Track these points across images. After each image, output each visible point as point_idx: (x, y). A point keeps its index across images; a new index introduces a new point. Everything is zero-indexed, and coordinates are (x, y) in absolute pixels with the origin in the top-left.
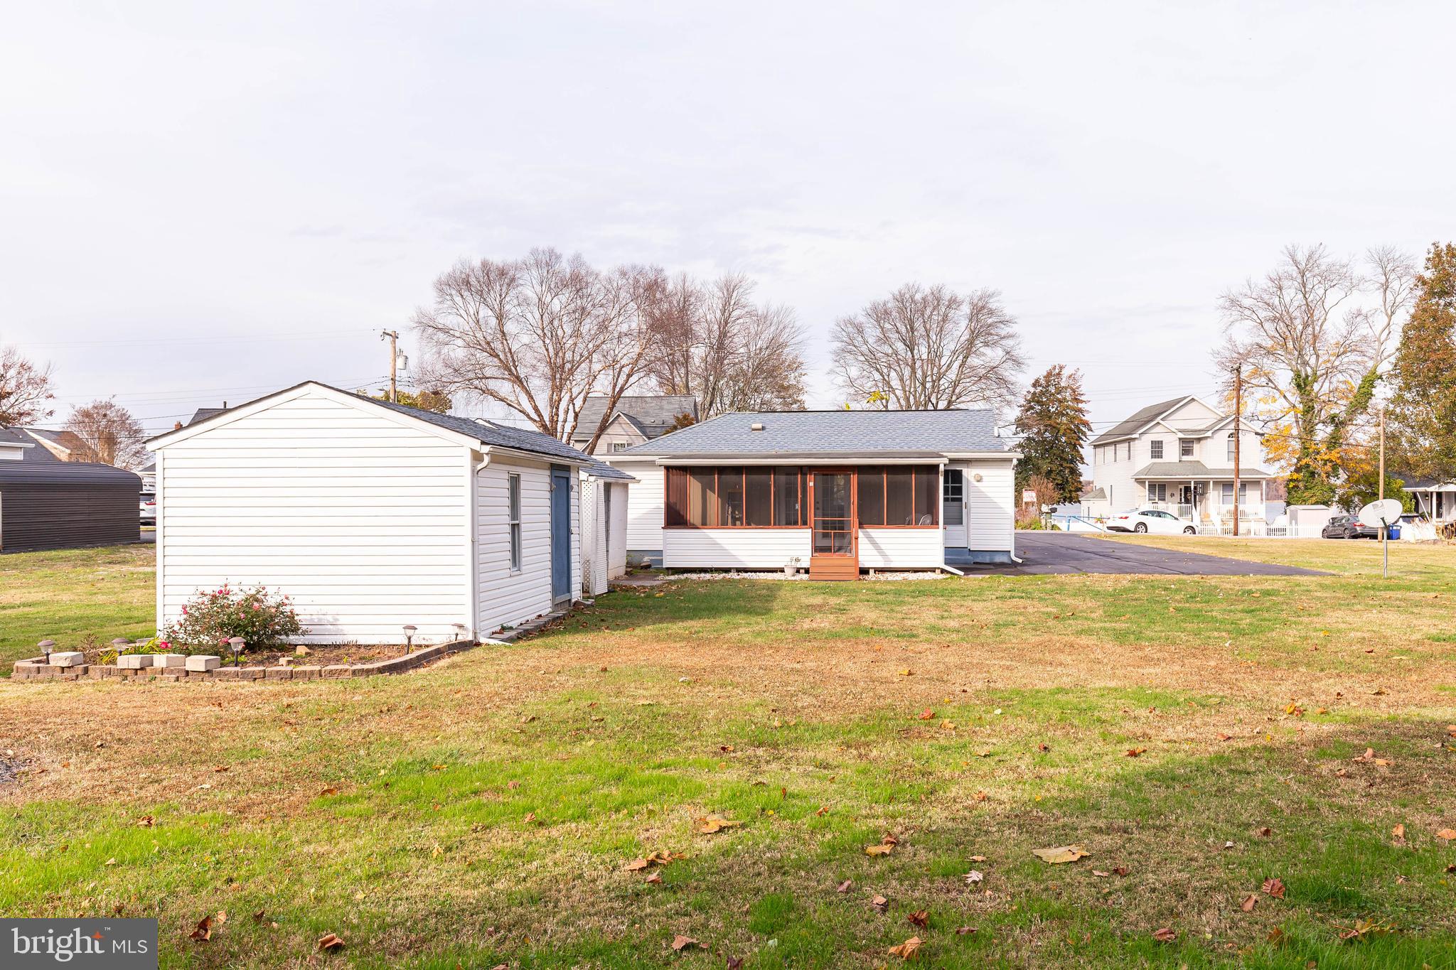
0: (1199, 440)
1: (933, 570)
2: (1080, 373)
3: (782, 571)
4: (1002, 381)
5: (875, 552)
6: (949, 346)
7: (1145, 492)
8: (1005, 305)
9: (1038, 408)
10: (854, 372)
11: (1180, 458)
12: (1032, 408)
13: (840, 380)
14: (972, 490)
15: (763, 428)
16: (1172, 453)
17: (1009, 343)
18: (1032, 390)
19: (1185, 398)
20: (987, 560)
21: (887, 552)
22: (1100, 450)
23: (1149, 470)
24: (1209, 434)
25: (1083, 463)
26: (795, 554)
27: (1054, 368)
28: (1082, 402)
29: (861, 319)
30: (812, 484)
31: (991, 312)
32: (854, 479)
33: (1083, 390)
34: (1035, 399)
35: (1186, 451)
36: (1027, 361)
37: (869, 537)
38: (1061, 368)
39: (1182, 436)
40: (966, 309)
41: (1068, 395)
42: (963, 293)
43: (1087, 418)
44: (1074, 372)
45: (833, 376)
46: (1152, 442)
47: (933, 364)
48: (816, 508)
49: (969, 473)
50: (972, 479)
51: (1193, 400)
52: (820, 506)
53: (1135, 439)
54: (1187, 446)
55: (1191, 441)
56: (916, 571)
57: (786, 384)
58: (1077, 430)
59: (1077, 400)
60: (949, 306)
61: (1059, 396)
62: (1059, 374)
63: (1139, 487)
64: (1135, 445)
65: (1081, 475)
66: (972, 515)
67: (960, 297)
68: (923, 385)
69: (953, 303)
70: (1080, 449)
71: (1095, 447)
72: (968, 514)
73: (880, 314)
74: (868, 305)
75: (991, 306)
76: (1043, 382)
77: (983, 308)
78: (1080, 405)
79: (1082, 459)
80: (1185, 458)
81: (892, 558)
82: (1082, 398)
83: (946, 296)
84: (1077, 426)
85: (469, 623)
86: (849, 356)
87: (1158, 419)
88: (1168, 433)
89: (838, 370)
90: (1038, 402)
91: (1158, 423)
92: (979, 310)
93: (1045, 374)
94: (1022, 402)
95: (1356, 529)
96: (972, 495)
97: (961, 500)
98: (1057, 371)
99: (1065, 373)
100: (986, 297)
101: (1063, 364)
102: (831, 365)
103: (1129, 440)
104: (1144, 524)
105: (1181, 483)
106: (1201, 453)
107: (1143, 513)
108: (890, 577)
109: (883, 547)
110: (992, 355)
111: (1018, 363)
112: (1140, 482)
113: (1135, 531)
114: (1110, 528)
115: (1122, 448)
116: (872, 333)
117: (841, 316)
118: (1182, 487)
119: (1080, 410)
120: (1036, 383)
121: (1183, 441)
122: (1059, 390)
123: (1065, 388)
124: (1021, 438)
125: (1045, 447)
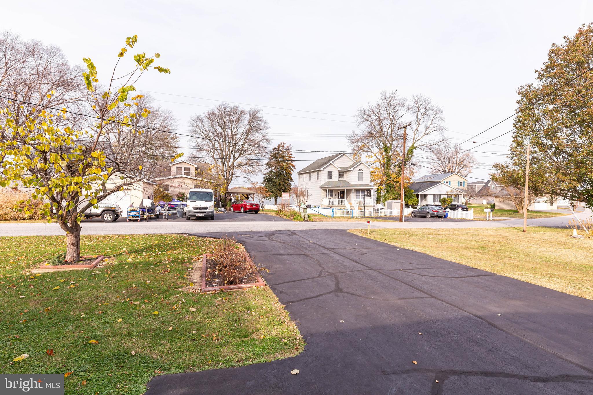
0: (346, 172)
2: (291, 146)
4: (262, 147)
6: (240, 131)
7: (325, 193)
8: (264, 115)
9: (275, 159)
10: (199, 140)
11: (339, 179)
12: (272, 159)
13: (193, 144)
16: (335, 177)
17: (264, 132)
18: (273, 151)
19: (340, 154)
22: (302, 176)
23: (328, 183)
24: (352, 169)
25: (293, 181)
27: (282, 144)
28: (292, 157)
29: (203, 116)
31: (258, 118)
33: (292, 153)
34: (274, 156)
35: (341, 176)
36: (271, 141)
38: (284, 144)
39: (340, 170)
40: (247, 116)
41: (286, 154)
42: (247, 109)
43: (294, 163)
44: (289, 146)
45: (191, 142)
46: (328, 172)
47: (233, 138)
51: (344, 155)
53: (320, 170)
54: (342, 173)
55: (343, 172)
57: (169, 145)
59: (290, 157)
60: (241, 114)
61: (283, 155)
62: (283, 146)
63: (323, 191)
64: (321, 173)
65: (291, 185)
67: (245, 111)
68: (229, 146)
69: (242, 112)
70: (291, 175)
71: (299, 174)
73: (211, 116)
74: (206, 112)
75: (257, 115)
76: (277, 148)
78: (291, 159)
79: (292, 179)
80: (341, 179)
82: (292, 156)
83: (240, 109)
84: (290, 167)
86: (197, 134)
87: (331, 162)
88: (334, 168)
89: (192, 140)
91: (331, 164)
93: (278, 145)
94: (269, 156)
95: (434, 213)
99: (286, 146)
100: (256, 112)
101: (285, 142)
103: (318, 171)
105: (339, 190)
106: (347, 177)
110: (258, 136)
111: (268, 140)
112: (324, 189)
115: (314, 175)
116: (207, 124)
117: (194, 115)
118: (339, 191)
119: (291, 161)
120: (274, 149)
121: (340, 172)
122: (283, 152)
123: (285, 152)
124: (268, 170)
125: (278, 174)
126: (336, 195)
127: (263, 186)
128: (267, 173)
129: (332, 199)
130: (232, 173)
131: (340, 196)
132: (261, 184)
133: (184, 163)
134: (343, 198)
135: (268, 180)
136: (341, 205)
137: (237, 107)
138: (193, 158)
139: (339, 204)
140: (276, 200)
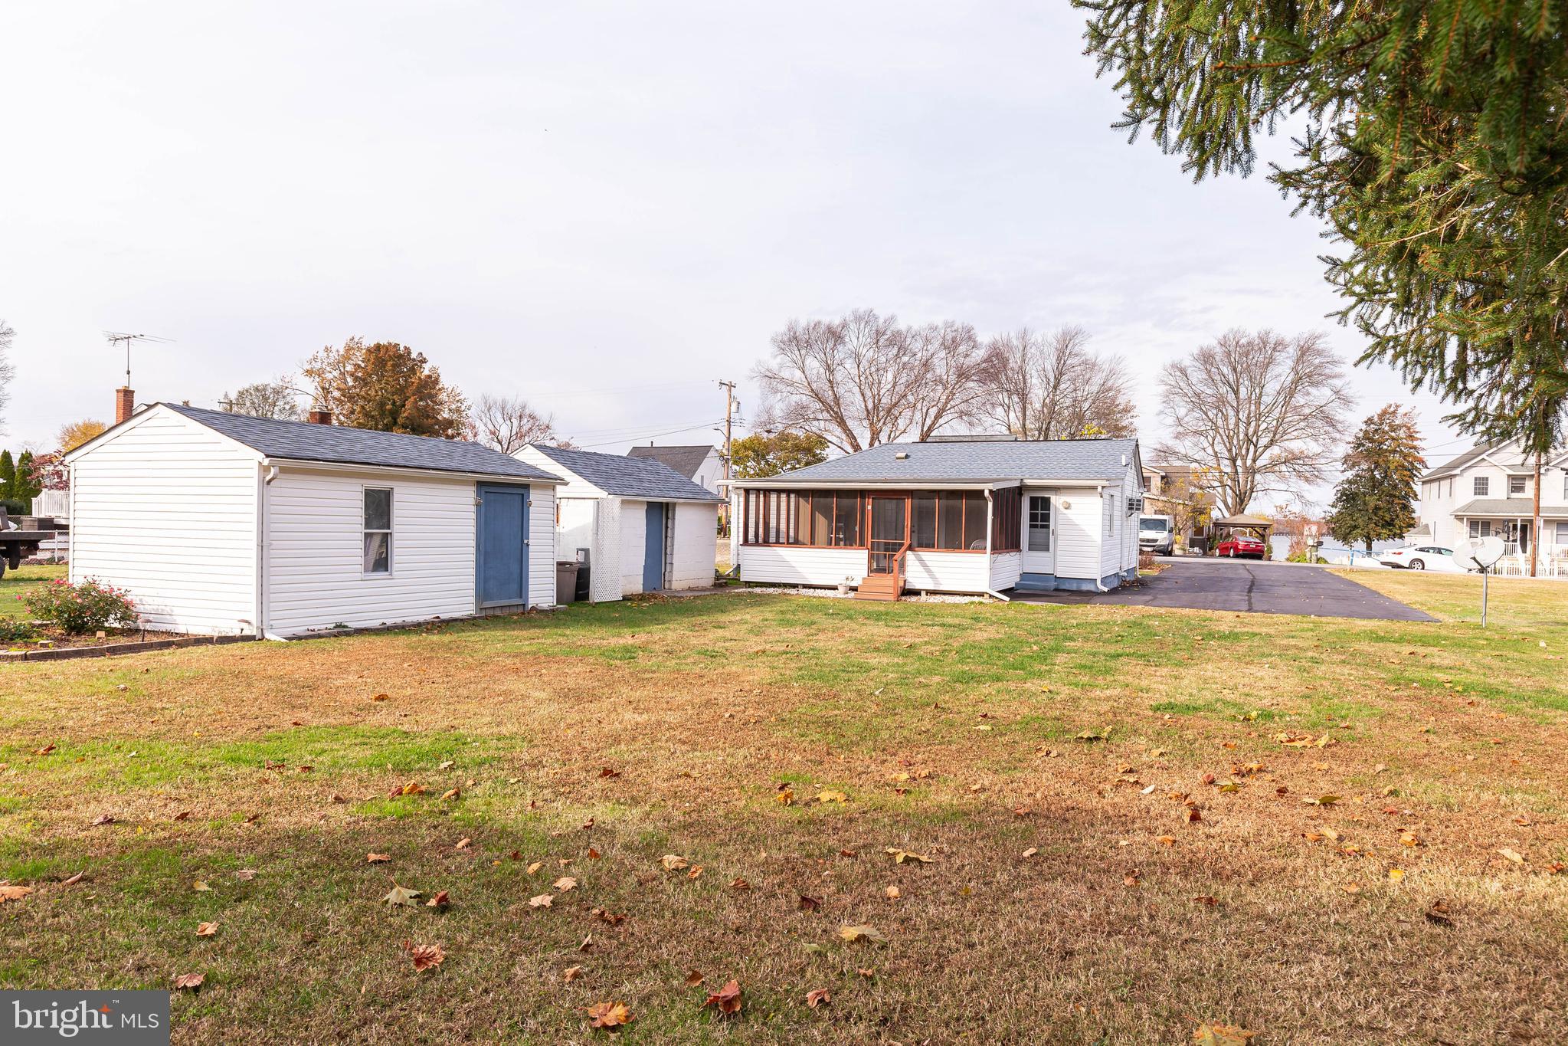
1: (981, 595)
2: (1416, 411)
3: (835, 588)
4: (1330, 421)
5: (926, 575)
7: (1465, 528)
9: (1369, 445)
10: (1182, 411)
11: (1508, 495)
12: (1363, 445)
13: (1170, 420)
14: (1060, 517)
15: (907, 457)
16: (1499, 490)
17: (1337, 383)
18: (1364, 427)
20: (1074, 587)
21: (937, 575)
22: (1428, 487)
23: (1469, 507)
24: (1542, 470)
25: (1415, 500)
26: (850, 573)
27: (1390, 407)
28: (1417, 439)
29: (1187, 362)
30: (870, 507)
31: (1319, 353)
32: (908, 502)
33: (1418, 428)
34: (1366, 437)
35: (1516, 488)
36: (1358, 400)
37: (921, 561)
38: (1397, 406)
39: (1510, 472)
40: (1292, 351)
41: (1402, 433)
42: (1290, 336)
43: (1422, 454)
44: (1410, 411)
46: (1477, 477)
48: (912, 532)
49: (1057, 501)
50: (1061, 508)
52: (916, 529)
53: (1455, 475)
54: (1518, 481)
56: (965, 594)
57: (1120, 425)
58: (1409, 470)
59: (1411, 437)
60: (1274, 349)
61: (1393, 434)
62: (1394, 413)
63: (1459, 523)
64: (1457, 481)
65: (1414, 513)
66: (1059, 543)
67: (1287, 340)
68: (1247, 425)
69: (1279, 346)
70: (1413, 485)
71: (1425, 483)
72: (1055, 541)
73: (1206, 358)
74: (1196, 351)
75: (1316, 346)
76: (1376, 419)
77: (1309, 349)
78: (1415, 443)
79: (1416, 495)
80: (1516, 496)
81: (941, 581)
82: (1418, 435)
83: (1272, 340)
84: (1411, 463)
85: (253, 617)
86: (1177, 399)
87: (1484, 456)
88: (1495, 469)
89: (1166, 411)
90: (1372, 441)
91: (1483, 459)
92: (1305, 351)
93: (1379, 411)
94: (1352, 439)
96: (1060, 522)
97: (1048, 527)
98: (1392, 409)
99: (1401, 411)
100: (1313, 338)
102: (1161, 407)
103: (1452, 477)
104: (1421, 561)
107: (1422, 550)
108: (939, 599)
109: (933, 569)
110: (1320, 395)
111: (1346, 401)
112: (1459, 518)
113: (1410, 567)
114: (1383, 563)
115: (1445, 484)
116: (1197, 375)
117: (1168, 362)
119: (1415, 448)
120: (1369, 421)
121: (1513, 477)
122: (1393, 429)
123: (1400, 427)
124: (1350, 474)
125: (1375, 484)
127: (1335, 511)
128: (1349, 482)
130: (1252, 482)
132: (1330, 508)
135: (1348, 498)
137: (1267, 333)
138: (1165, 453)
140: (1369, 547)
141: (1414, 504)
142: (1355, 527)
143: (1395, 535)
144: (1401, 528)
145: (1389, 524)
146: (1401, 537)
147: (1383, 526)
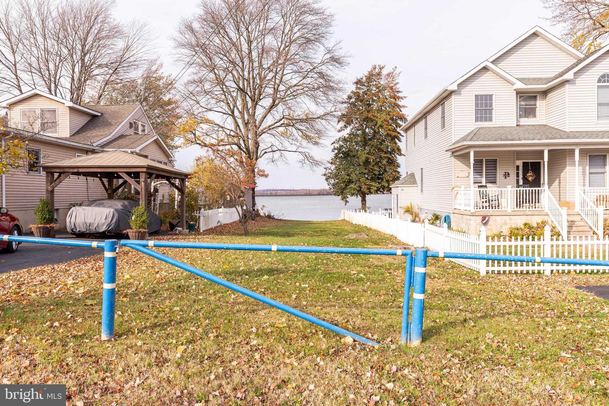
0: (545, 93)
2: (397, 71)
9: (359, 105)
11: (518, 121)
16: (505, 113)
18: (354, 88)
22: (411, 134)
23: (474, 135)
24: (569, 76)
25: (401, 155)
27: (375, 68)
28: (399, 98)
33: (399, 87)
34: (357, 97)
35: (526, 111)
36: (349, 60)
38: (381, 68)
39: (521, 87)
41: (387, 93)
44: (392, 71)
46: (477, 96)
54: (528, 101)
55: (533, 95)
61: (379, 95)
62: (379, 74)
65: (398, 166)
76: (364, 80)
78: (398, 101)
79: (401, 150)
80: (524, 121)
82: (400, 95)
84: (394, 120)
93: (366, 74)
98: (377, 71)
99: (384, 72)
103: (442, 102)
118: (520, 163)
120: (358, 82)
121: (520, 94)
122: (379, 89)
123: (385, 89)
124: (345, 133)
125: (365, 142)
126: (506, 175)
127: (333, 167)
128: (345, 140)
129: (492, 190)
131: (525, 178)
132: (329, 165)
133: (41, 99)
134: (537, 183)
135: (343, 154)
136: (526, 208)
139: (519, 204)
140: (364, 200)
141: (400, 159)
142: (350, 182)
143: (384, 188)
144: (388, 181)
145: (378, 178)
146: (389, 190)
147: (372, 179)
